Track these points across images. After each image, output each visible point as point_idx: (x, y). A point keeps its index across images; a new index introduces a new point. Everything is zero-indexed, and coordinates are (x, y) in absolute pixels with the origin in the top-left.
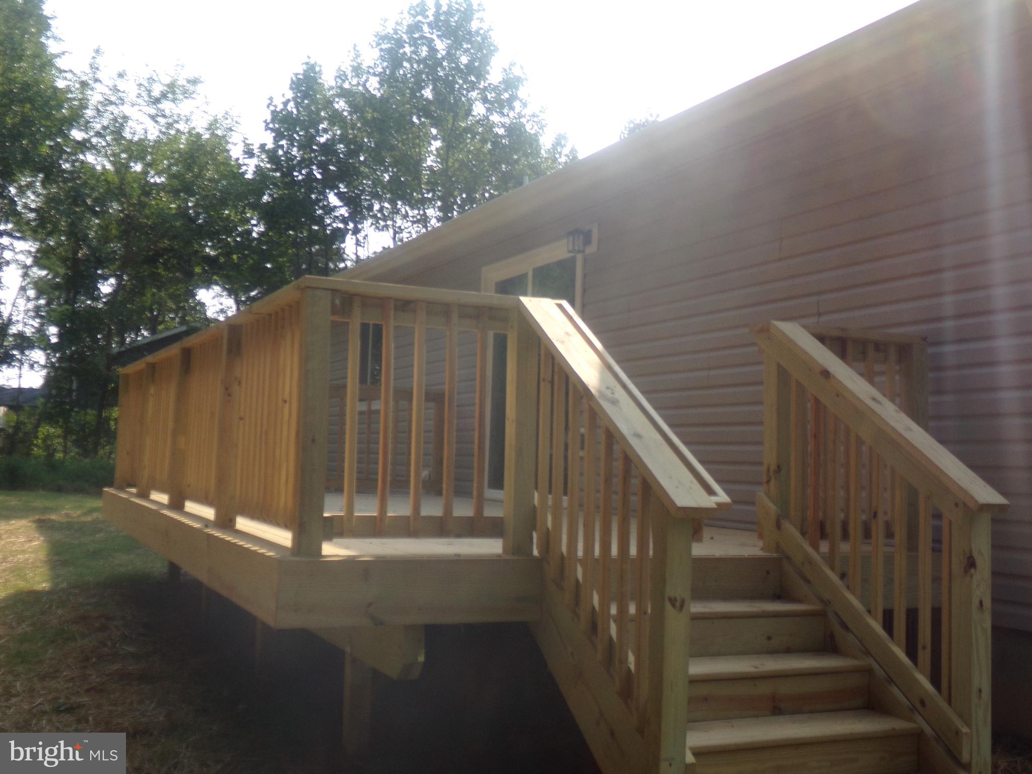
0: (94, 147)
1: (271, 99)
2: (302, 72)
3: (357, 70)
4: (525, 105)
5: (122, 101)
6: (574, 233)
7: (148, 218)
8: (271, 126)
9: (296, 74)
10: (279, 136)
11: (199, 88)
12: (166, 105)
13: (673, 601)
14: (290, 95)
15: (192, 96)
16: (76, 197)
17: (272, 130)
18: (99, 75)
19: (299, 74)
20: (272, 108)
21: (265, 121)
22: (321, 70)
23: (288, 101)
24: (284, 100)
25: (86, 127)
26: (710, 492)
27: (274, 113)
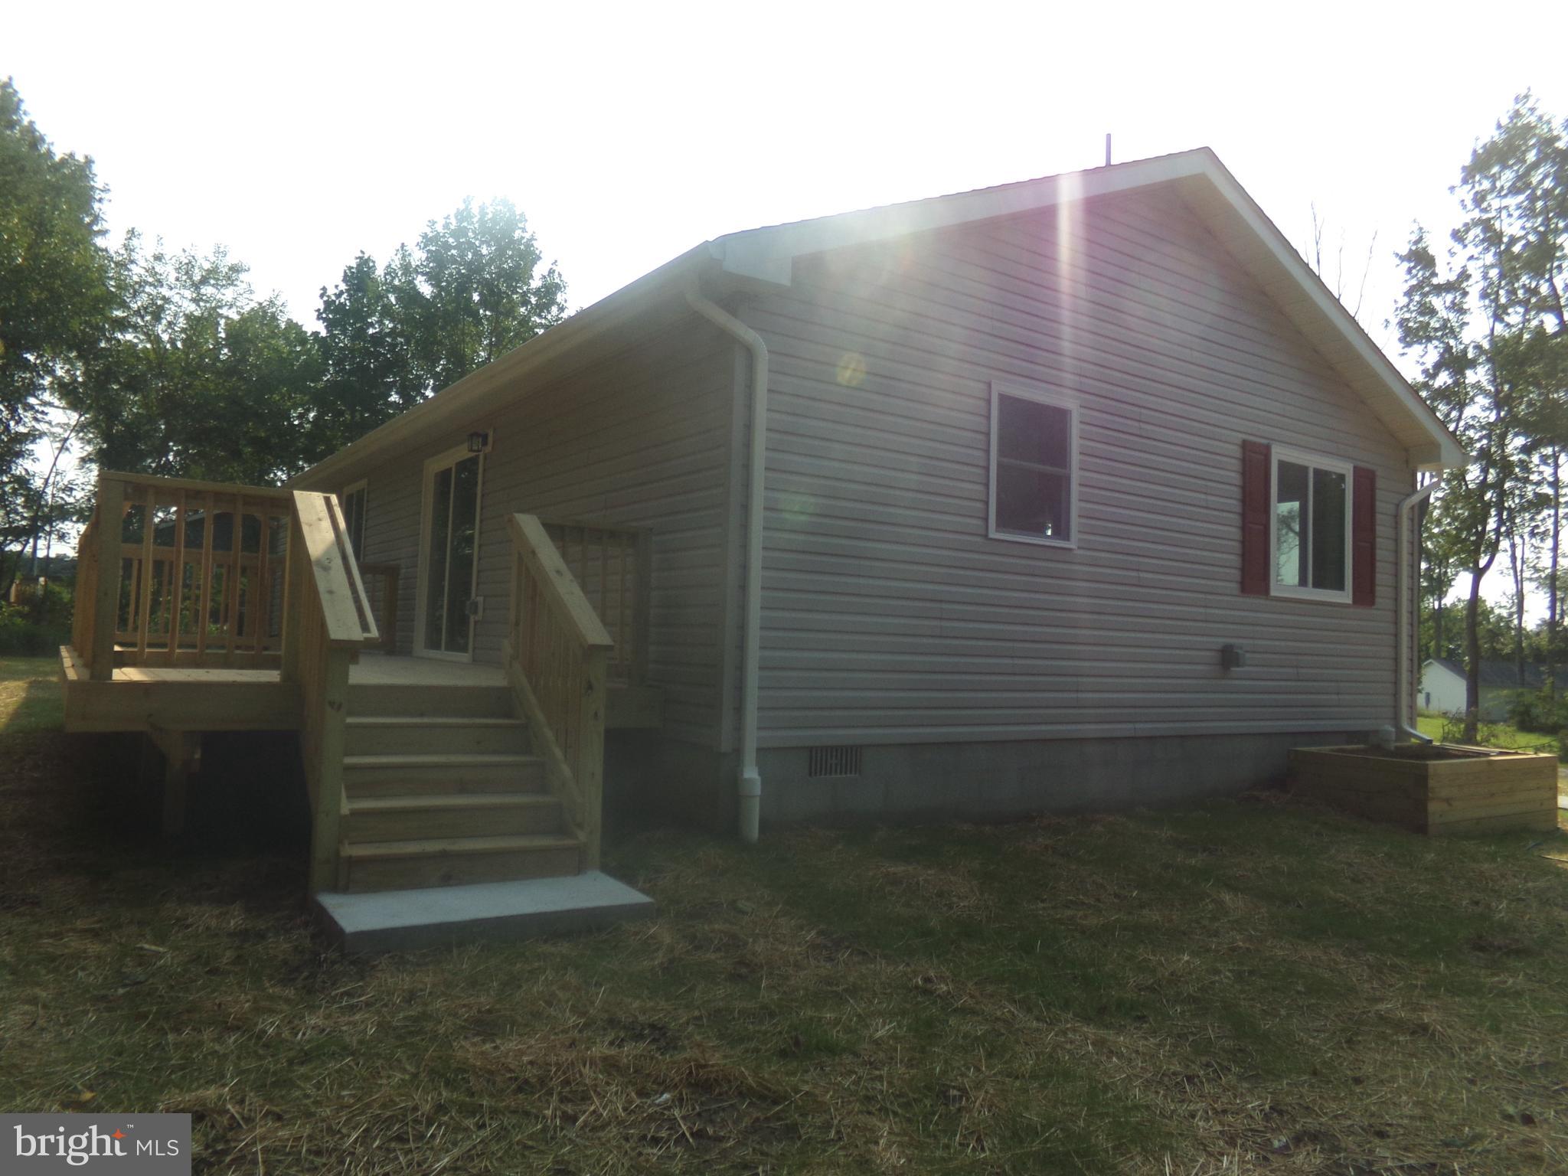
0: (130, 325)
1: (324, 289)
2: (355, 266)
3: (406, 268)
4: (562, 309)
5: (160, 283)
6: (473, 435)
7: (192, 398)
8: (324, 316)
9: (350, 268)
10: (330, 325)
11: (242, 276)
12: (207, 290)
13: (332, 704)
14: (343, 287)
15: (235, 283)
16: (109, 375)
17: (325, 320)
18: (134, 256)
19: (353, 268)
20: (325, 298)
21: (318, 310)
22: (374, 266)
23: (341, 293)
24: (337, 292)
25: (124, 305)
26: (365, 627)
27: (328, 304)
